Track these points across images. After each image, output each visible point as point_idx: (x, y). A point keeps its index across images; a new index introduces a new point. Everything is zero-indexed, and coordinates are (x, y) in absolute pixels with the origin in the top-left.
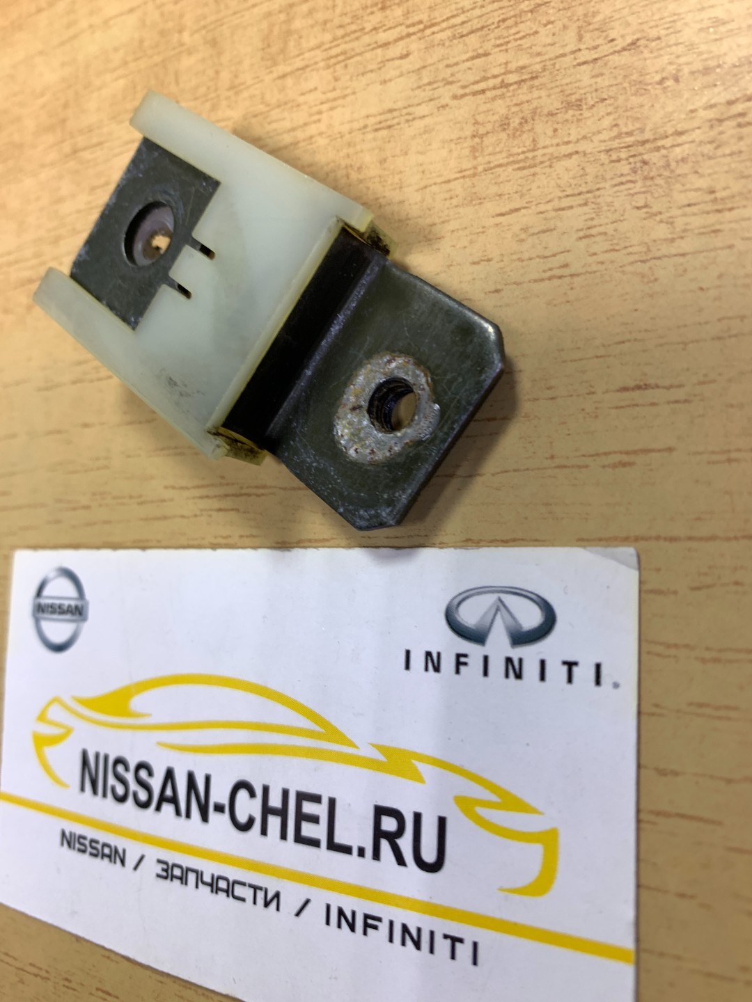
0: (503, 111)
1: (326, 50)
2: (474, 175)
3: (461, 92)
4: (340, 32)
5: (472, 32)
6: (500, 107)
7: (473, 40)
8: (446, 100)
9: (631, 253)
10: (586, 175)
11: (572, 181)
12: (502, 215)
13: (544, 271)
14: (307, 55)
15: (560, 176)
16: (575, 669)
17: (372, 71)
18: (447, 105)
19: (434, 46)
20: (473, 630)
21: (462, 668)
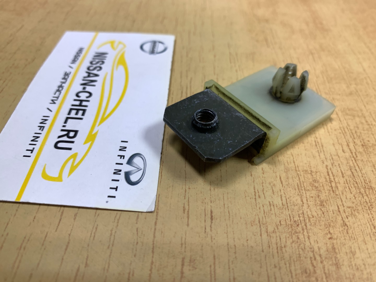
0: (320, 181)
1: (347, 127)
5: (352, 173)
6: (322, 180)
7: (349, 173)
9: (263, 218)
10: (294, 206)
11: (292, 201)
12: (280, 178)
13: (258, 190)
14: (345, 121)
15: (294, 198)
16: (115, 190)
17: (338, 141)
18: (324, 163)
19: (347, 160)
20: (132, 161)
21: (120, 157)
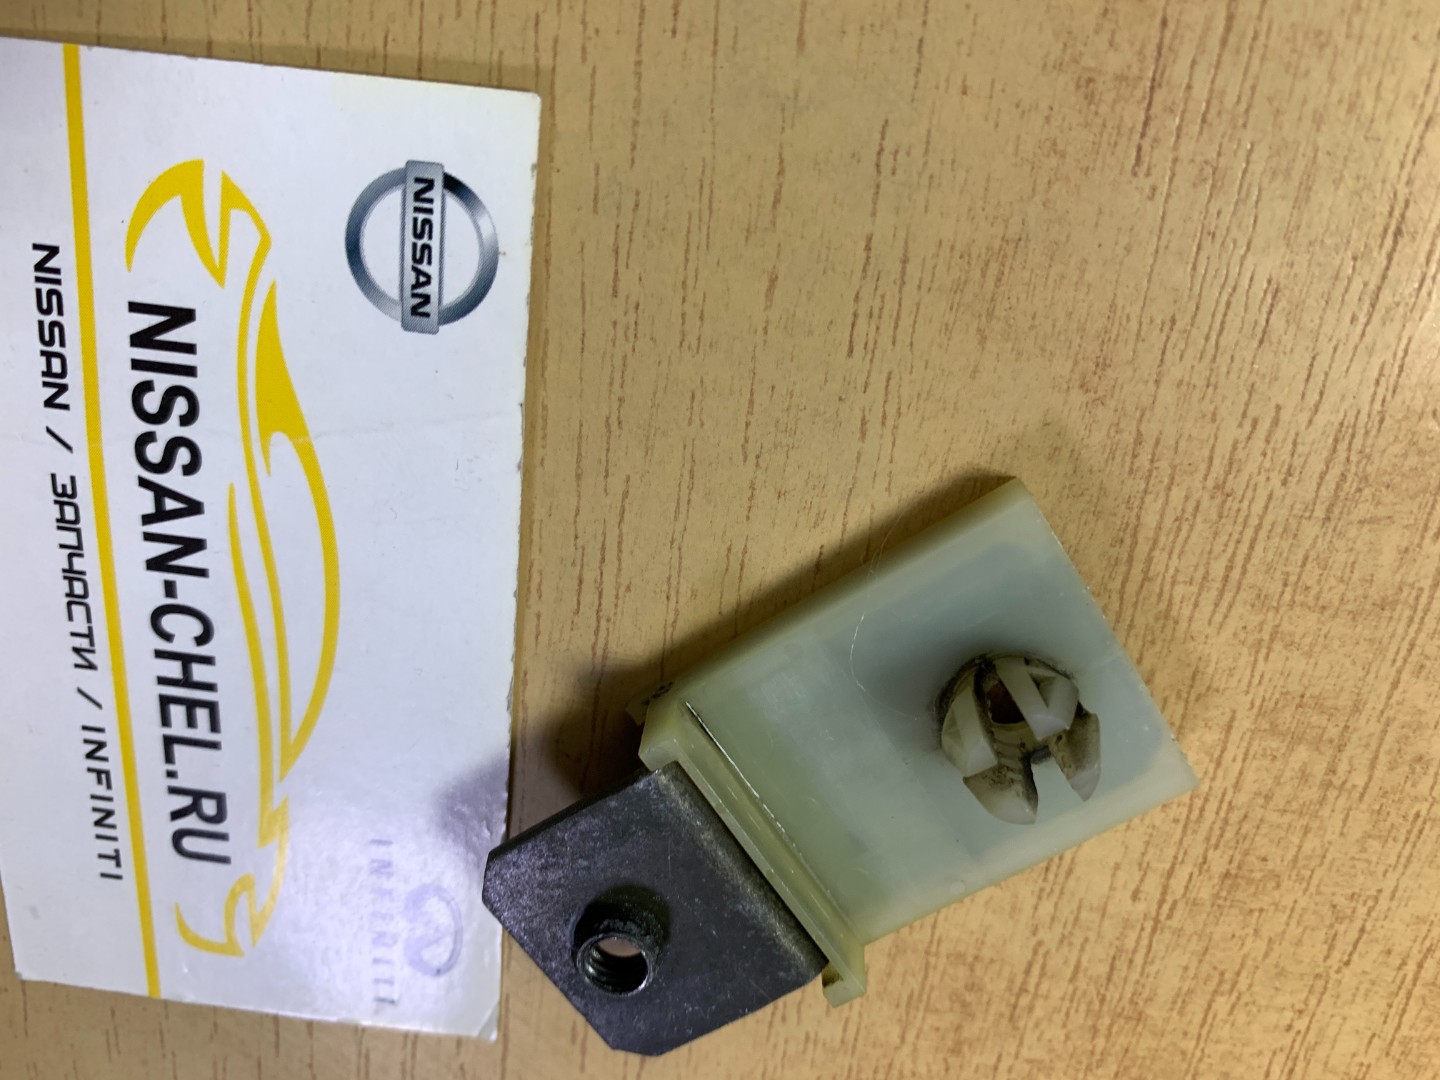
1: (1224, 794)
2: (927, 953)
3: (1042, 951)
4: (1235, 817)
5: (1112, 968)
6: (996, 986)
8: (1042, 934)
14: (1238, 764)
16: (388, 985)
17: (1143, 854)
18: (1034, 935)
